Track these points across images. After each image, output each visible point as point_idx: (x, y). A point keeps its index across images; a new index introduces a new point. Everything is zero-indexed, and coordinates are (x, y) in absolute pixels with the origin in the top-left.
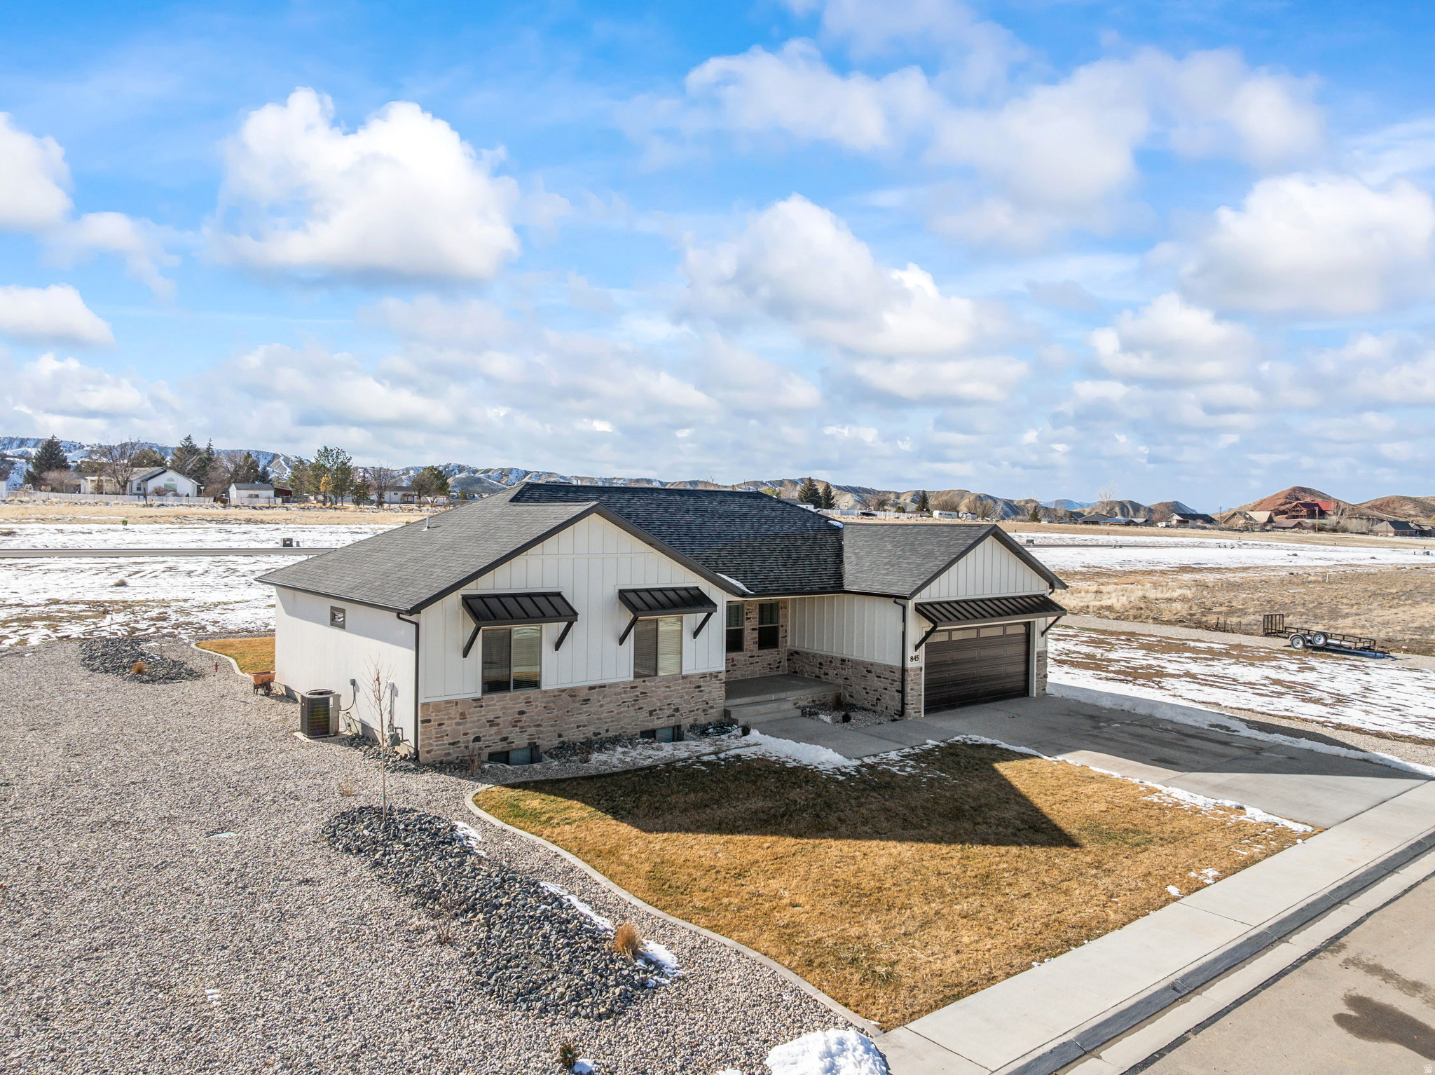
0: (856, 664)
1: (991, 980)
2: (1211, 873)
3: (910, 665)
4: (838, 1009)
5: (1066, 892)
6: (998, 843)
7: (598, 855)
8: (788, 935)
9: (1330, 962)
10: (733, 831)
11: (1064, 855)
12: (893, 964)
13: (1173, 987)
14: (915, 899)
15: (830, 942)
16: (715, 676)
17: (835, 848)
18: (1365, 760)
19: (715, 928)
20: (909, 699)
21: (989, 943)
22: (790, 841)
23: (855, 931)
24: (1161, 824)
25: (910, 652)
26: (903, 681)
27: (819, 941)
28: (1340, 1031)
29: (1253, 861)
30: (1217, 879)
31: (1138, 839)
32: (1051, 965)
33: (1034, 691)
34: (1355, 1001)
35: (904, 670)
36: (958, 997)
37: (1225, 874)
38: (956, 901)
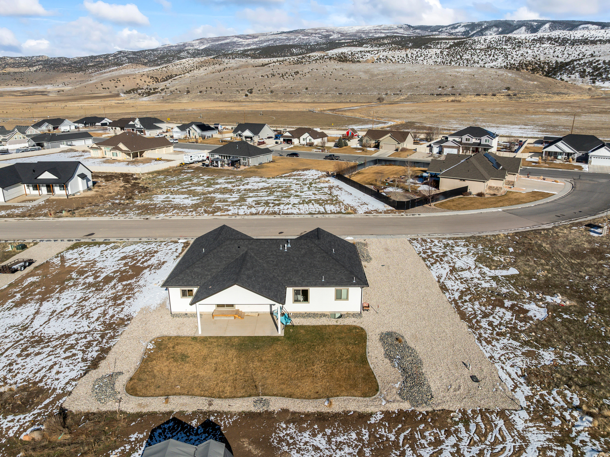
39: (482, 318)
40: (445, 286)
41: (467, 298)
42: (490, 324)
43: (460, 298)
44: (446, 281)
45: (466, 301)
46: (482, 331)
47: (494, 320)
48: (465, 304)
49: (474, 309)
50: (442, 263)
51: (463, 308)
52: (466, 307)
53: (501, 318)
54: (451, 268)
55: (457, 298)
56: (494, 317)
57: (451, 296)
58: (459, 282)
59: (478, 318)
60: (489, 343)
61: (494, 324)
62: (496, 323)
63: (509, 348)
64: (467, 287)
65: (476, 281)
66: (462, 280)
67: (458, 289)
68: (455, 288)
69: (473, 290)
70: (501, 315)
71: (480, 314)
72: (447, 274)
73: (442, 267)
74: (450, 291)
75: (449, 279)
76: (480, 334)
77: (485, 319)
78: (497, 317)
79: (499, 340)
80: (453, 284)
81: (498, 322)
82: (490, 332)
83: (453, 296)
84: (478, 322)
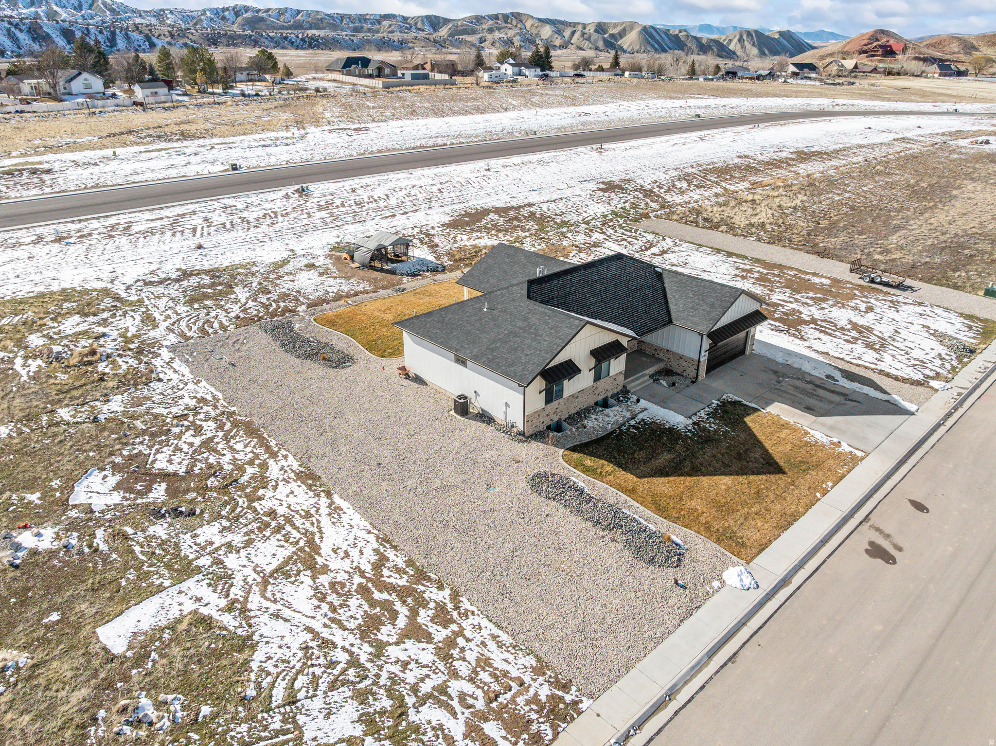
0: (674, 354)
1: (771, 542)
2: (830, 484)
3: (702, 359)
4: (733, 557)
5: (785, 499)
6: (758, 474)
7: (631, 492)
8: (708, 527)
9: (865, 526)
10: (667, 475)
11: (781, 479)
12: (742, 538)
13: (821, 541)
14: (739, 507)
15: (721, 530)
16: (621, 373)
17: (705, 481)
18: (888, 401)
19: (685, 526)
20: (700, 373)
21: (766, 526)
22: (689, 479)
23: (726, 524)
24: (812, 456)
25: (703, 353)
26: (698, 366)
27: (718, 530)
28: (866, 555)
29: (843, 476)
30: (832, 487)
31: (805, 467)
32: (786, 532)
33: (748, 352)
34: (872, 544)
35: (699, 361)
36: (763, 549)
37: (835, 483)
38: (751, 507)
39: (214, 437)
40: (310, 487)
41: (250, 470)
42: (198, 430)
43: (264, 466)
44: (313, 501)
45: (251, 463)
46: (213, 413)
47: (191, 439)
48: (251, 455)
49: (233, 450)
50: (357, 580)
51: (253, 444)
52: (249, 449)
53: (178, 449)
54: (319, 560)
55: (271, 462)
56: (191, 445)
57: (283, 463)
58: (281, 510)
59: (221, 434)
60: (203, 400)
61: (191, 432)
62: (188, 436)
63: (170, 401)
64: (256, 504)
65: (237, 539)
66: (274, 524)
67: (275, 488)
68: (283, 490)
69: (240, 501)
70: (178, 454)
71: (218, 443)
72: (321, 532)
73: (347, 555)
74: (292, 475)
75: (308, 515)
76: (215, 407)
77: (209, 435)
78: (185, 448)
79: (186, 409)
80: (292, 500)
81: (184, 438)
82: (199, 417)
83: (280, 464)
84: (221, 427)
